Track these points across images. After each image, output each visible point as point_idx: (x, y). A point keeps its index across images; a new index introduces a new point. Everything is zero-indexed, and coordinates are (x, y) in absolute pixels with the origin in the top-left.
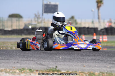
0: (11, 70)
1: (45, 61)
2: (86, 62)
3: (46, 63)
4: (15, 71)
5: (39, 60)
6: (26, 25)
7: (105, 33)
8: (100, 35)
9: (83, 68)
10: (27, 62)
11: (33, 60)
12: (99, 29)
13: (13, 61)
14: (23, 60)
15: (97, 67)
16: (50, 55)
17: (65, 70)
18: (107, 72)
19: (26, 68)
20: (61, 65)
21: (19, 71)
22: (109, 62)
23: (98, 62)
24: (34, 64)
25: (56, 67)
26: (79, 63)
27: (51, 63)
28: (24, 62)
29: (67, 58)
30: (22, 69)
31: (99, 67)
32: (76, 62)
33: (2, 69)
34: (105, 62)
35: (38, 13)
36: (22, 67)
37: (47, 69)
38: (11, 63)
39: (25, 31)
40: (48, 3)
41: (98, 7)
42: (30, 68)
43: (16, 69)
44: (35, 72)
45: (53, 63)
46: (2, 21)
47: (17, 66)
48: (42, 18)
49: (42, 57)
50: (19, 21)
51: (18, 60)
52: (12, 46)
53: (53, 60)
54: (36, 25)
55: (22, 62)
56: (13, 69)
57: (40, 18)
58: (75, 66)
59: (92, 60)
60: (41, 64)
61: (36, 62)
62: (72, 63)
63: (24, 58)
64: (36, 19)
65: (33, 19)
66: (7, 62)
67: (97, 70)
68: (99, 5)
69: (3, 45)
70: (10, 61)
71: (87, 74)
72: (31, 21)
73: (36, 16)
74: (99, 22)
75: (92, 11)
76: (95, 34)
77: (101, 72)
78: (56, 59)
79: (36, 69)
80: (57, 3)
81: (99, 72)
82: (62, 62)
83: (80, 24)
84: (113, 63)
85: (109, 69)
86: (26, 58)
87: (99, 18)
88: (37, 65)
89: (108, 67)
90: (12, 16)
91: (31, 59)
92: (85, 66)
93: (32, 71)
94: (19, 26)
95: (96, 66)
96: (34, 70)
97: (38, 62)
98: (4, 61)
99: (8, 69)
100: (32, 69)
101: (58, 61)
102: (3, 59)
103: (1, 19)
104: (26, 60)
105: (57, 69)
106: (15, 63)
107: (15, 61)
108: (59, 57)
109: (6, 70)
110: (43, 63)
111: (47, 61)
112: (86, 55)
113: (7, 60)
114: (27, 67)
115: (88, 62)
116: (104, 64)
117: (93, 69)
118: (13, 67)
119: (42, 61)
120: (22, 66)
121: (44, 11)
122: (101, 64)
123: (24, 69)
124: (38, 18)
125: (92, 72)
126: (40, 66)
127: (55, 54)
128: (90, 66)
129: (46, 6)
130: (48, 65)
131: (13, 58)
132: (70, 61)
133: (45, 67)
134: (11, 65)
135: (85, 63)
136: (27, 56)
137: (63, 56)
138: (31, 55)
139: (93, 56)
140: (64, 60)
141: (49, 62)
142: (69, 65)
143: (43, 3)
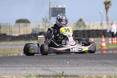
0: (17, 77)
1: (52, 67)
3: (53, 69)
5: (46, 66)
6: (33, 30)
8: (109, 37)
9: (91, 72)
10: (34, 68)
11: (40, 66)
12: (108, 31)
13: (19, 68)
16: (57, 60)
18: (115, 75)
19: (33, 75)
20: (68, 70)
23: (106, 65)
24: (40, 70)
25: (63, 72)
27: (58, 68)
28: (30, 68)
29: (75, 63)
30: (28, 76)
31: (107, 70)
32: (83, 66)
33: (8, 76)
34: (113, 65)
35: (46, 17)
36: (29, 74)
38: (17, 70)
39: (33, 37)
40: (56, 7)
41: (107, 9)
43: (23, 76)
45: (60, 69)
46: (9, 27)
47: (24, 73)
48: (49, 22)
49: (48, 63)
50: (26, 26)
51: (25, 67)
52: (19, 52)
53: (60, 66)
54: (43, 29)
55: (29, 68)
58: (83, 70)
59: (100, 63)
60: (48, 70)
61: (43, 68)
62: (79, 68)
63: (31, 64)
64: (44, 24)
65: (41, 24)
66: (14, 69)
67: (105, 73)
68: (107, 6)
69: (10, 52)
70: (17, 68)
72: (39, 26)
73: (44, 20)
75: (100, 13)
76: (103, 36)
77: (108, 76)
78: (63, 64)
80: (64, 6)
81: (106, 76)
82: (69, 66)
83: (89, 27)
85: (116, 73)
86: (33, 64)
88: (43, 71)
89: (116, 70)
90: (19, 21)
91: (38, 65)
92: (92, 70)
94: (27, 31)
95: (104, 69)
97: (45, 68)
98: (10, 68)
99: (15, 76)
102: (10, 66)
103: (8, 25)
105: (64, 74)
106: (21, 69)
107: (22, 68)
108: (66, 61)
109: (12, 77)
110: (50, 69)
112: (94, 59)
113: (14, 67)
114: (33, 73)
115: (96, 66)
116: (112, 67)
117: (101, 72)
118: (20, 74)
120: (28, 72)
121: (51, 15)
122: (109, 67)
123: (30, 76)
124: (45, 22)
125: (99, 76)
127: (63, 59)
128: (98, 70)
129: (53, 10)
130: (55, 71)
131: (19, 64)
132: (77, 65)
134: (17, 72)
135: (92, 67)
136: (34, 62)
137: (71, 60)
138: (38, 61)
139: (101, 59)
140: (71, 65)
141: (56, 67)
142: (76, 70)
143: (50, 7)
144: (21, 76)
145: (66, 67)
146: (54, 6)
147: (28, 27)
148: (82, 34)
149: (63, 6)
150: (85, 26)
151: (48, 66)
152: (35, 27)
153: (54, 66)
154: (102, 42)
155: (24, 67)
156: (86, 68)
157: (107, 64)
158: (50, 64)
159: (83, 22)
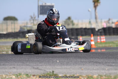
0: (7, 76)
1: (41, 65)
2: (84, 65)
3: (42, 67)
4: (11, 76)
5: (36, 64)
6: (21, 28)
7: (103, 33)
8: (98, 35)
9: (81, 71)
10: (24, 66)
11: (30, 65)
12: (97, 30)
13: (9, 66)
14: (20, 65)
15: (95, 70)
16: (47, 59)
17: (63, 74)
18: (106, 75)
19: (23, 73)
20: (58, 69)
21: (16, 77)
22: (108, 64)
24: (30, 69)
25: (53, 72)
26: (77, 66)
27: (48, 67)
28: (20, 67)
29: (64, 61)
30: (18, 75)
31: (98, 69)
32: (74, 65)
34: (104, 65)
35: (34, 15)
37: (44, 74)
38: (7, 68)
40: (44, 4)
41: (95, 7)
42: (27, 73)
43: (13, 74)
44: (32, 77)
45: (50, 68)
47: (13, 71)
48: (38, 20)
49: (38, 61)
50: (14, 23)
51: (15, 65)
52: (8, 50)
54: (32, 27)
55: (18, 67)
56: (9, 75)
57: (36, 20)
58: (73, 69)
59: (90, 62)
60: (37, 68)
61: (33, 66)
62: (69, 67)
63: (20, 62)
64: (32, 21)
65: (28, 21)
66: (3, 68)
67: (96, 73)
68: (96, 4)
70: (6, 66)
71: (85, 77)
72: (27, 23)
73: (32, 18)
74: (97, 22)
75: (89, 11)
76: (92, 35)
77: (99, 75)
78: (53, 63)
79: (33, 74)
80: (53, 4)
81: (97, 75)
82: (59, 65)
83: (77, 25)
84: (111, 66)
85: (107, 72)
86: (22, 62)
87: (96, 18)
88: (33, 69)
89: (107, 69)
91: (28, 64)
92: (82, 69)
93: (29, 76)
94: (14, 29)
95: (95, 68)
96: (31, 75)
97: (35, 67)
99: (5, 75)
100: (29, 74)
101: (55, 65)
104: (22, 65)
105: (55, 73)
106: (11, 68)
107: (11, 67)
108: (56, 60)
109: (2, 76)
110: (40, 67)
111: (44, 65)
112: (84, 58)
113: (3, 65)
114: (23, 72)
115: (86, 65)
116: (103, 67)
117: (91, 71)
118: (10, 72)
119: (39, 65)
120: (18, 71)
121: (39, 13)
122: (99, 66)
123: (20, 74)
124: (33, 20)
125: (90, 75)
126: (37, 71)
127: (52, 57)
128: (88, 69)
129: (41, 8)
130: (45, 69)
131: (9, 63)
132: (67, 64)
133: (42, 72)
134: (7, 71)
135: (82, 66)
136: (24, 60)
137: (60, 59)
138: (27, 60)
139: (91, 58)
140: (61, 64)
141: (46, 66)
142: (66, 69)
143: (38, 4)
144: (11, 74)
145: (56, 66)
146: (42, 4)
147: (16, 25)
148: (70, 32)
149: (51, 4)
150: (73, 24)
151: (38, 64)
152: (23, 25)
153: (44, 64)
154: (91, 41)
155: (13, 65)
156: (77, 67)
157: (97, 63)
158: (40, 63)
159: (71, 20)
